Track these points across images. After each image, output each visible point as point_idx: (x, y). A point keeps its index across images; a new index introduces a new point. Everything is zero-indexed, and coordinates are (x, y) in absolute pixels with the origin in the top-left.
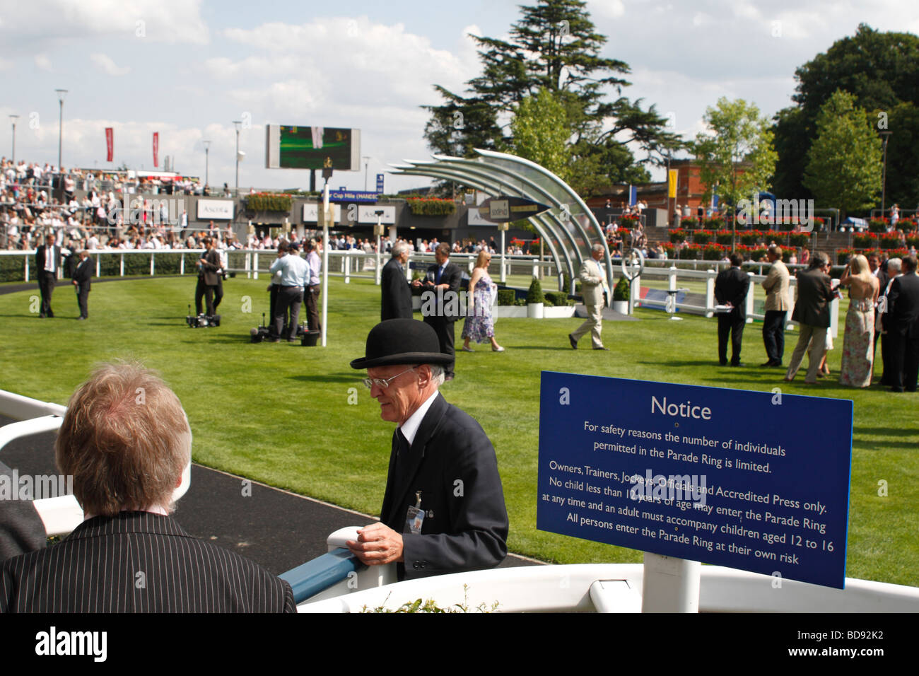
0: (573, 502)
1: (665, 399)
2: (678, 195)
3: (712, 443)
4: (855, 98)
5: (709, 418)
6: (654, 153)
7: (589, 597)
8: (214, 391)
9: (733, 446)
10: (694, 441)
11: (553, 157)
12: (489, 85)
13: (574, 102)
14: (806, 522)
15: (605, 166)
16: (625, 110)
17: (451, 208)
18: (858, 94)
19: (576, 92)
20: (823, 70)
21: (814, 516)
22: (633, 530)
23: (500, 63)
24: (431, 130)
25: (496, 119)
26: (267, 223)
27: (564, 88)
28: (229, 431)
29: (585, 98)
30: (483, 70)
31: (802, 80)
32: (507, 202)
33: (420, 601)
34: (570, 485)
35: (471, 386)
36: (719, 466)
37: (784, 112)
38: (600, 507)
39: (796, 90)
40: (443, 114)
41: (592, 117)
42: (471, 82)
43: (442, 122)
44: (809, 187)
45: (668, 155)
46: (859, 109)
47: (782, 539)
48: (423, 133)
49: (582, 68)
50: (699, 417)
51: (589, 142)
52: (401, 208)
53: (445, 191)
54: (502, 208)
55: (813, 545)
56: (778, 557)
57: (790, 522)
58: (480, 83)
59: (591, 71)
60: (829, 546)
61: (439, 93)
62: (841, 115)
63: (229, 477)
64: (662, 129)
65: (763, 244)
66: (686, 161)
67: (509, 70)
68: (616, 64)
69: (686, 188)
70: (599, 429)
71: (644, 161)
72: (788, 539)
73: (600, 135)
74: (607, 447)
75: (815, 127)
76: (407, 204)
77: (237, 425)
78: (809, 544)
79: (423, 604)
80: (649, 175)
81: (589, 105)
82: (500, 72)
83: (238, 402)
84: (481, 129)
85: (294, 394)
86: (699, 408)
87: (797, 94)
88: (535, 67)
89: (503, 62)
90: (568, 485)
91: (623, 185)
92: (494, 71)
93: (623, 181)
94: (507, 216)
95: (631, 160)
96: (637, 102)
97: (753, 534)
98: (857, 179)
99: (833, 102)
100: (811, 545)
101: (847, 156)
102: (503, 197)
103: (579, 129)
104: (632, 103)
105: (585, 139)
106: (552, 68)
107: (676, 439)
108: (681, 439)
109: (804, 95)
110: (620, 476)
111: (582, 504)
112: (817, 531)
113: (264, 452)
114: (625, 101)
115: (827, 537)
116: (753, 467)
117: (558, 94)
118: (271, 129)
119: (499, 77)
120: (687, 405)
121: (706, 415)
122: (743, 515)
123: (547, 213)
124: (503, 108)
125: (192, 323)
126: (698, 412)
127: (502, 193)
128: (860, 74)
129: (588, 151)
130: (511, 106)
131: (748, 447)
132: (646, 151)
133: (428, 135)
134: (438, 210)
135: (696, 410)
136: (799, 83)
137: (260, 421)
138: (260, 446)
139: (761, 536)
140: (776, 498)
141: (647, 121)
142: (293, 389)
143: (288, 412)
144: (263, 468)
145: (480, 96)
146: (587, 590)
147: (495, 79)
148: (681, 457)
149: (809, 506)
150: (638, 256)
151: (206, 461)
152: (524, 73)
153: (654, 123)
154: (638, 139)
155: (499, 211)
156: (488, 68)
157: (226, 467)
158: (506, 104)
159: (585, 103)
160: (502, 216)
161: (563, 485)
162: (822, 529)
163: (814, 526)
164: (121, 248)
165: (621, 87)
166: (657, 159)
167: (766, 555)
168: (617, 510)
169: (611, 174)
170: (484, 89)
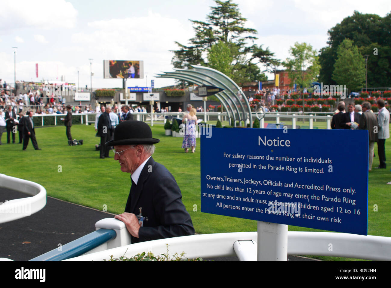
0: (219, 196)
1: (265, 137)
2: (279, 85)
3: (291, 159)
4: (353, 41)
5: (289, 146)
6: (269, 67)
7: (233, 250)
8: (78, 171)
9: (303, 160)
10: (281, 159)
11: (226, 69)
12: (198, 40)
13: (234, 47)
14: (344, 199)
15: (248, 74)
16: (256, 50)
17: (183, 93)
18: (355, 40)
19: (235, 43)
20: (339, 30)
21: (348, 196)
22: (251, 209)
23: (202, 32)
24: (174, 61)
25: (201, 55)
26: (105, 102)
27: (230, 41)
28: (83, 188)
29: (239, 45)
30: (195, 34)
31: (331, 35)
32: (205, 88)
33: (144, 253)
34: (218, 187)
35: (190, 165)
36: (296, 172)
37: (323, 49)
38: (233, 198)
39: (328, 39)
40: (179, 53)
41: (242, 53)
42: (190, 40)
43: (178, 57)
44: (335, 80)
45: (275, 68)
46: (355, 46)
47: (332, 209)
48: (171, 62)
49: (237, 32)
50: (284, 146)
51: (241, 64)
52: (162, 94)
53: (181, 86)
54: (204, 90)
55: (349, 212)
56: (330, 220)
57: (336, 200)
58: (194, 40)
59: (241, 33)
60: (358, 212)
61: (177, 45)
62: (347, 49)
63: (82, 207)
64: (271, 57)
65: (316, 105)
66: (282, 71)
67: (206, 34)
68: (251, 30)
69: (283, 82)
70: (231, 156)
71: (265, 71)
72: (335, 209)
73: (246, 60)
74: (236, 165)
75: (336, 55)
76: (164, 92)
77: (87, 185)
78: (347, 211)
79: (146, 255)
80: (267, 78)
81: (241, 48)
82: (202, 35)
83: (88, 175)
84: (195, 60)
85: (113, 171)
86: (283, 141)
87: (329, 41)
88: (217, 33)
89: (203, 31)
90: (216, 187)
91: (256, 82)
92: (200, 34)
93: (256, 80)
94: (206, 94)
95: (259, 71)
96: (261, 46)
97: (315, 208)
98: (355, 76)
99: (344, 44)
100: (348, 212)
101: (350, 66)
102: (204, 86)
103: (236, 58)
104: (258, 47)
105: (239, 62)
106: (224, 33)
107: (272, 158)
108: (275, 159)
109: (331, 41)
110: (243, 181)
111: (224, 197)
112: (351, 204)
113: (98, 196)
114: (256, 46)
115: (357, 207)
116: (314, 171)
117: (227, 43)
118: (105, 62)
119: (202, 37)
120: (277, 139)
121: (288, 144)
122: (310, 197)
123: (223, 92)
124: (204, 50)
125: (70, 143)
126: (283, 143)
127: (204, 84)
128: (355, 32)
129: (241, 67)
130: (207, 49)
131: (311, 160)
132: (266, 67)
133: (173, 63)
134: (178, 94)
135: (282, 142)
136: (329, 36)
137: (97, 183)
138: (96, 193)
139: (320, 208)
140: (327, 187)
141: (266, 54)
142: (112, 169)
143: (110, 179)
144: (97, 203)
145: (194, 45)
146: (231, 246)
147: (200, 38)
148: (275, 168)
149: (346, 191)
150: (262, 109)
151: (72, 200)
152: (212, 35)
153: (268, 55)
154: (262, 62)
155: (202, 92)
156: (197, 33)
157: (80, 202)
158: (205, 49)
159: (239, 47)
160: (204, 94)
161: (214, 187)
162: (353, 202)
163: (349, 201)
164: (42, 114)
165: (254, 39)
166: (270, 70)
167: (323, 219)
168: (242, 199)
169: (251, 77)
170: (196, 43)
